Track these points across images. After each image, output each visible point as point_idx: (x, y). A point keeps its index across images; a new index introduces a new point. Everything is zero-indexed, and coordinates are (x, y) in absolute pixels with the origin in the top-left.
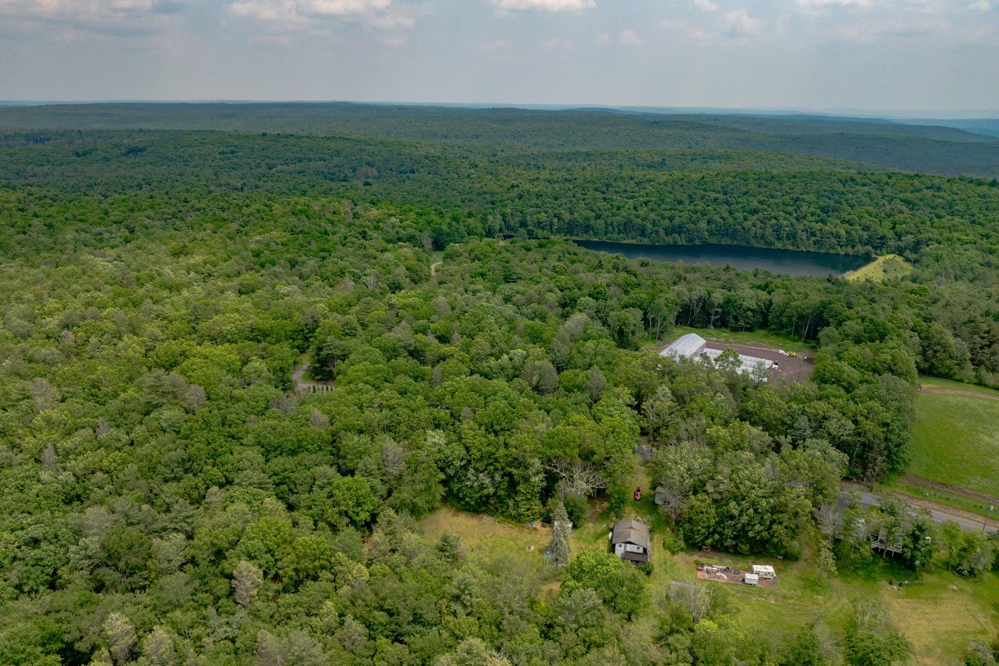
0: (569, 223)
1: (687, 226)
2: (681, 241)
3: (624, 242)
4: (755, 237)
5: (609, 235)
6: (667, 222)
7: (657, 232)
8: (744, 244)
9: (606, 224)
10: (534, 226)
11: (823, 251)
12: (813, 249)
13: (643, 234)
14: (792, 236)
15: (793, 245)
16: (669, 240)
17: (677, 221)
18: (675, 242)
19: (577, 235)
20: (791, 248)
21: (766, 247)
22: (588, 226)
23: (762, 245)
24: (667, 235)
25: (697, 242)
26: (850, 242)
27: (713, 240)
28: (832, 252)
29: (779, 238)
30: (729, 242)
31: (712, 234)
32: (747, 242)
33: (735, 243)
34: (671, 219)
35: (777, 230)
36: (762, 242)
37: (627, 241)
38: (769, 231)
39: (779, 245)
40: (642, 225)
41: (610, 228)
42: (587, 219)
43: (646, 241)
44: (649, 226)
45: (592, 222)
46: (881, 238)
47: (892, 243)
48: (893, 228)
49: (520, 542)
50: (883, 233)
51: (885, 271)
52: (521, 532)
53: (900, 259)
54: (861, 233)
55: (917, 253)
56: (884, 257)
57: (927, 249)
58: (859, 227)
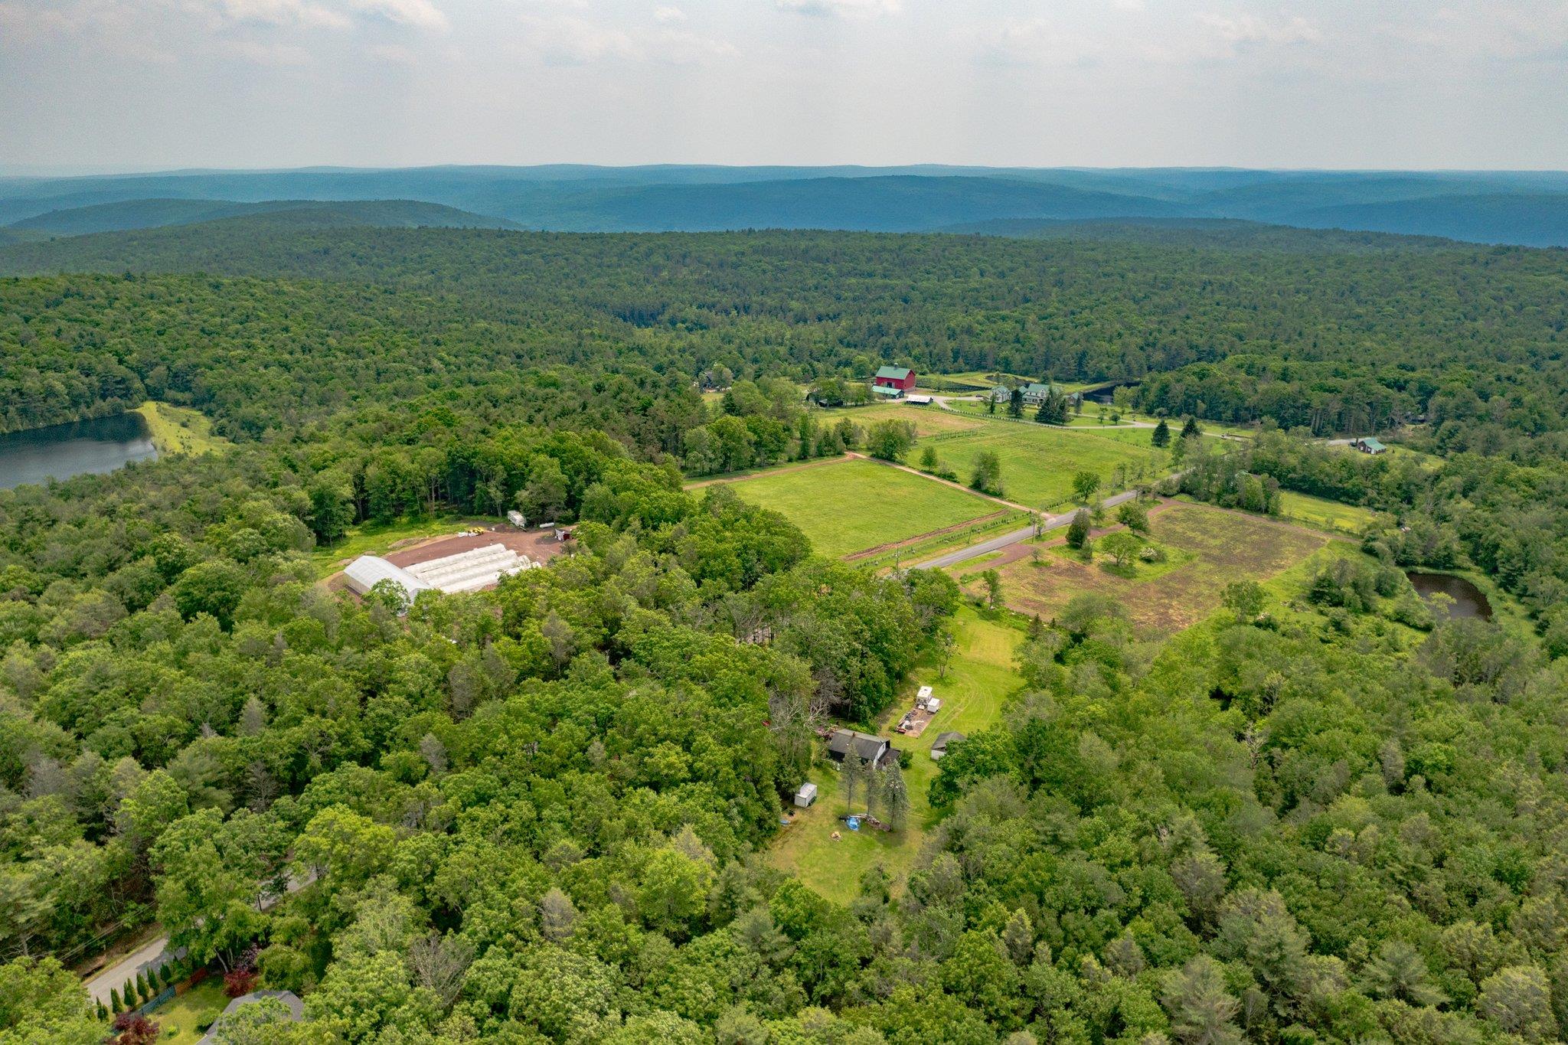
11: (41, 425)
12: (21, 426)
26: (77, 399)
28: (59, 421)
46: (122, 381)
47: (138, 384)
48: (121, 362)
49: (820, 842)
50: (115, 372)
51: (184, 425)
52: (798, 836)
53: (165, 405)
54: (87, 380)
55: (189, 389)
56: (149, 410)
57: (208, 379)
58: (75, 372)
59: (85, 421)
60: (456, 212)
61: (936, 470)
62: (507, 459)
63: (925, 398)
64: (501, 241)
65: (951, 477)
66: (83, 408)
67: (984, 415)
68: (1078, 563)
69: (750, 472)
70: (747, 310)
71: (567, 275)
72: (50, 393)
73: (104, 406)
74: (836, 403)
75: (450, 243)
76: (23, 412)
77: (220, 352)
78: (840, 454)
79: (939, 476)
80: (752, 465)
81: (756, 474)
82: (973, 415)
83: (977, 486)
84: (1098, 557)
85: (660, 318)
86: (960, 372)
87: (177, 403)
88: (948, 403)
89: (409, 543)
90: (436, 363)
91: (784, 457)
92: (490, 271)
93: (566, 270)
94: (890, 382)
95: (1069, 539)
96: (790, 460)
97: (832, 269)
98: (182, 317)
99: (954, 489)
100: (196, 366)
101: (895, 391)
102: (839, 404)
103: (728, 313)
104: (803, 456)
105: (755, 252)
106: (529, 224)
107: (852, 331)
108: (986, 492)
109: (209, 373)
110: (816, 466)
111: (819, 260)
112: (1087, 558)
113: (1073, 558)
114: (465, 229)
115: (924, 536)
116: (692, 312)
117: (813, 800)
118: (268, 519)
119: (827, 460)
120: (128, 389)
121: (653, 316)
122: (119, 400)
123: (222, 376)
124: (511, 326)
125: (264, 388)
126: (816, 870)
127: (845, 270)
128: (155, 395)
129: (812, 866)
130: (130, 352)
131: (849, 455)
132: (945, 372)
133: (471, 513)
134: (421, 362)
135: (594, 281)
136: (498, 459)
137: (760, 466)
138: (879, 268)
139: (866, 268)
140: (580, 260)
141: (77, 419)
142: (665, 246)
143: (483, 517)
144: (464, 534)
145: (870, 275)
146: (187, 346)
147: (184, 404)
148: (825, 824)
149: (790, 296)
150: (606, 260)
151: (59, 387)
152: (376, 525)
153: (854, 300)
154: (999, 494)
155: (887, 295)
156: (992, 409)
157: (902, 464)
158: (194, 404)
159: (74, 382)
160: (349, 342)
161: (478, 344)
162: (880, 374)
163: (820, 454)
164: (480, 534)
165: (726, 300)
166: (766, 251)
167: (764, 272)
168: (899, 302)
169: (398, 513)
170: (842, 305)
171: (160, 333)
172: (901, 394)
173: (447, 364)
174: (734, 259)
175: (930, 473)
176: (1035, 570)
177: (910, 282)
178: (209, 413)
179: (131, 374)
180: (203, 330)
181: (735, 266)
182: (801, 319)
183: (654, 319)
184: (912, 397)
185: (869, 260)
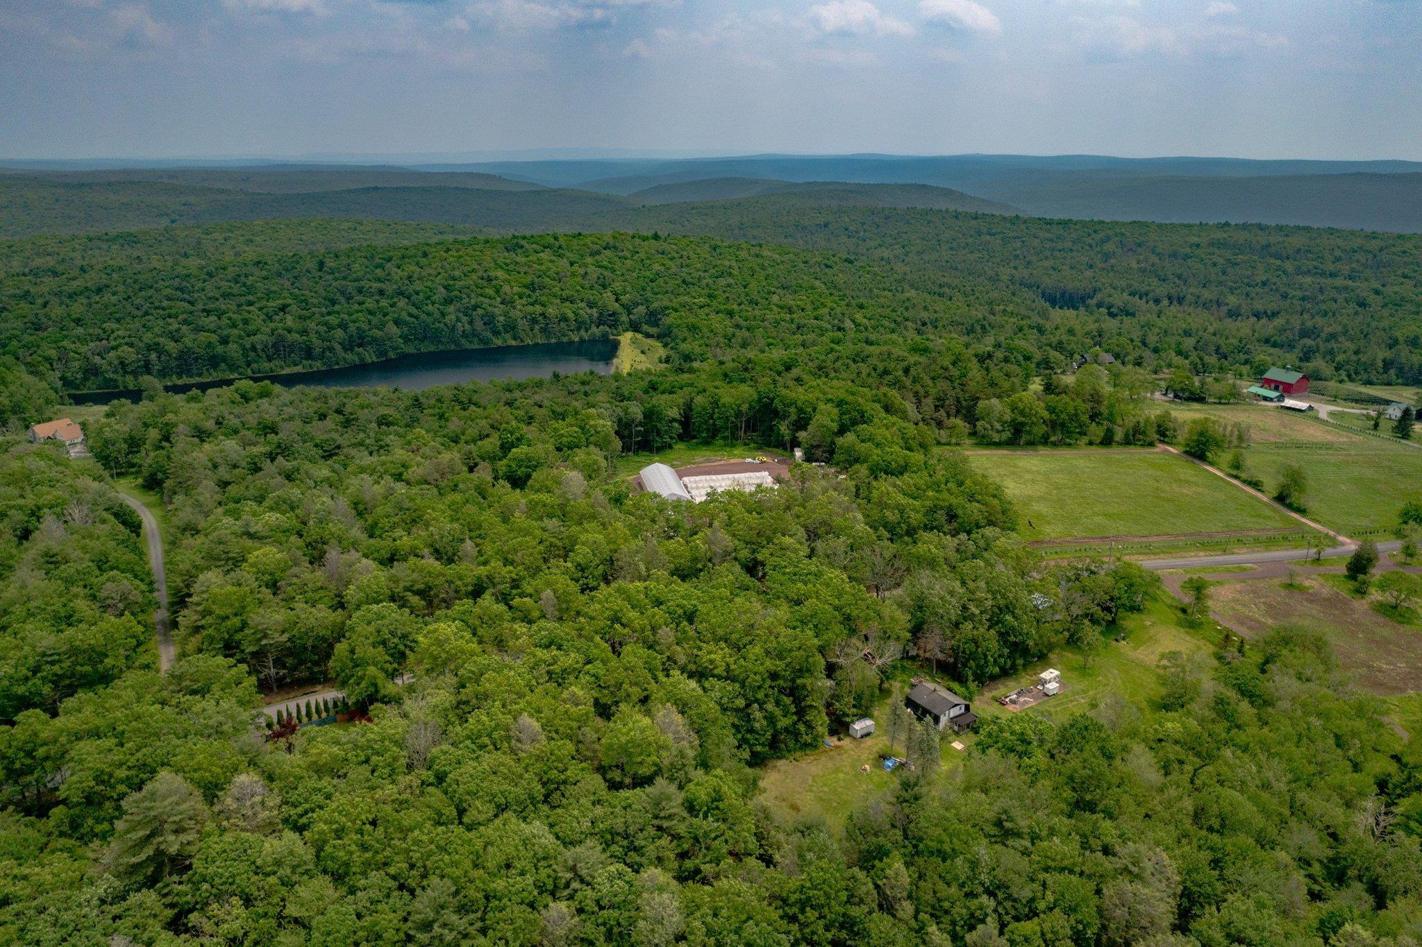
0: (179, 358)
1: (370, 333)
2: (370, 357)
3: (284, 372)
4: (464, 335)
5: (254, 366)
6: (339, 333)
7: (331, 349)
8: (453, 347)
9: (244, 349)
10: (115, 372)
11: (553, 341)
12: (541, 340)
13: (308, 353)
14: (511, 327)
15: (515, 339)
16: (351, 358)
17: (352, 328)
18: (362, 360)
19: (200, 375)
20: (514, 343)
21: (481, 346)
22: (214, 357)
23: (476, 346)
24: (345, 350)
25: (392, 355)
26: (580, 325)
27: (410, 349)
28: (565, 340)
29: (496, 333)
30: (432, 348)
31: (407, 340)
32: (457, 344)
33: (441, 347)
34: (343, 325)
35: (489, 321)
36: (476, 340)
37: (287, 371)
38: (479, 325)
39: (498, 342)
40: (304, 343)
41: (252, 354)
42: (209, 345)
43: (318, 365)
44: (316, 342)
45: (220, 349)
46: (613, 314)
47: (624, 318)
48: (617, 300)
49: (847, 769)
50: (611, 308)
51: (643, 352)
52: (832, 758)
53: (639, 336)
54: (589, 311)
55: (658, 326)
56: (626, 338)
57: (670, 319)
58: (583, 305)
59: (582, 341)
60: (962, 196)
61: (1243, 476)
62: (799, 403)
63: (1303, 405)
64: (973, 222)
65: (1256, 485)
66: (582, 332)
67: (1362, 431)
68: (1345, 594)
69: (1041, 448)
70: (1180, 300)
71: (1017, 256)
72: (564, 319)
73: (596, 331)
74: (1197, 398)
75: (929, 222)
76: (544, 330)
77: (687, 299)
78: (1151, 444)
79: (1244, 482)
80: (1045, 441)
81: (1043, 450)
82: (1349, 429)
83: (1281, 498)
84: (1375, 595)
85: (1089, 301)
86: (1389, 384)
87: (648, 336)
88: (1331, 414)
89: (708, 461)
90: (848, 324)
91: (1085, 439)
92: (951, 249)
93: (1018, 252)
94: (1276, 385)
95: (1349, 569)
96: (1091, 443)
97: (1289, 266)
98: (674, 269)
99: (1252, 497)
100: (667, 308)
101: (1273, 394)
102: (1201, 400)
103: (1157, 301)
104: (1107, 441)
105: (1212, 244)
106: (1031, 211)
107: (1282, 330)
108: (1290, 507)
109: (674, 314)
110: (1116, 453)
111: (1278, 256)
112: (1361, 592)
113: (1345, 589)
114: (947, 210)
115: (1178, 535)
116: (1119, 299)
117: (868, 734)
118: (592, 423)
119: (1132, 449)
120: (616, 321)
121: (1083, 300)
122: (607, 329)
123: (681, 317)
124: (936, 297)
125: (705, 330)
126: (826, 789)
127: (1304, 269)
128: (635, 327)
129: (825, 785)
130: (625, 293)
131: (1160, 447)
132: (1369, 383)
133: (769, 446)
134: (836, 321)
135: (1040, 264)
136: (793, 403)
137: (1054, 444)
138: (1346, 269)
139: (1330, 267)
140: (1036, 242)
141: (577, 339)
142: (1123, 234)
143: (775, 450)
144: (750, 460)
145: (1332, 275)
146: (667, 292)
147: (652, 336)
148: (864, 757)
149: (1232, 291)
150: (1060, 245)
151: (570, 315)
152: (697, 444)
153: (1303, 299)
154: (1301, 511)
155: (1341, 298)
156: (1376, 426)
157: (1211, 464)
158: (659, 337)
159: (581, 312)
160: (789, 300)
161: (893, 311)
162: (1267, 375)
163: (1127, 442)
164: (762, 462)
165: (1161, 290)
166: (1221, 244)
167: (1215, 264)
168: (1353, 305)
169: (714, 436)
170: (1285, 304)
171: (652, 281)
172: (1281, 398)
173: (857, 325)
174: (1188, 250)
175: (1236, 477)
176: (1283, 592)
177: (1377, 285)
178: (665, 346)
179: (621, 310)
180: (684, 282)
181: (1186, 257)
182: (1234, 314)
183: (1084, 302)
184: (1289, 402)
185: (1338, 259)
